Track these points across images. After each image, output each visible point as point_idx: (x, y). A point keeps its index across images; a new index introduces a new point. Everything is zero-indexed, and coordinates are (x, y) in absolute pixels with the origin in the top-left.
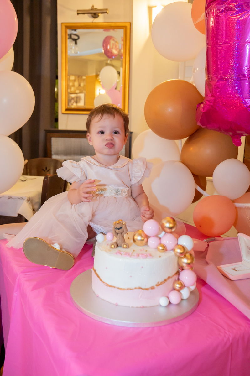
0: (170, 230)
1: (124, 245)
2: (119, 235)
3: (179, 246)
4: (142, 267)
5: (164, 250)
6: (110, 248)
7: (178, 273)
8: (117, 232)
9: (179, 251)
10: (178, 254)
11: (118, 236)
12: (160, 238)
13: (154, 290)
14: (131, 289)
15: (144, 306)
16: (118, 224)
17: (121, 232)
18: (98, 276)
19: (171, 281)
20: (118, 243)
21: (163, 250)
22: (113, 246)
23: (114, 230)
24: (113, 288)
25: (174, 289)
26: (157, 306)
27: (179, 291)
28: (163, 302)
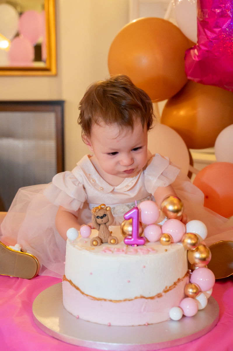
0: (175, 214)
1: (111, 240)
2: (102, 226)
3: (190, 235)
4: (144, 267)
5: (170, 242)
6: (91, 246)
7: (188, 274)
8: (99, 223)
9: (189, 241)
10: (189, 246)
11: (100, 229)
12: (161, 227)
13: (161, 299)
14: (129, 300)
15: (150, 323)
16: (99, 210)
17: (105, 223)
18: (78, 288)
19: (181, 285)
20: (102, 238)
21: (168, 241)
22: (94, 243)
23: (95, 220)
24: (103, 302)
25: (186, 296)
26: (166, 321)
27: (193, 297)
28: (175, 314)
